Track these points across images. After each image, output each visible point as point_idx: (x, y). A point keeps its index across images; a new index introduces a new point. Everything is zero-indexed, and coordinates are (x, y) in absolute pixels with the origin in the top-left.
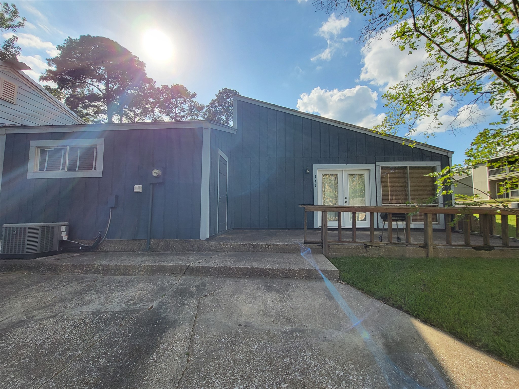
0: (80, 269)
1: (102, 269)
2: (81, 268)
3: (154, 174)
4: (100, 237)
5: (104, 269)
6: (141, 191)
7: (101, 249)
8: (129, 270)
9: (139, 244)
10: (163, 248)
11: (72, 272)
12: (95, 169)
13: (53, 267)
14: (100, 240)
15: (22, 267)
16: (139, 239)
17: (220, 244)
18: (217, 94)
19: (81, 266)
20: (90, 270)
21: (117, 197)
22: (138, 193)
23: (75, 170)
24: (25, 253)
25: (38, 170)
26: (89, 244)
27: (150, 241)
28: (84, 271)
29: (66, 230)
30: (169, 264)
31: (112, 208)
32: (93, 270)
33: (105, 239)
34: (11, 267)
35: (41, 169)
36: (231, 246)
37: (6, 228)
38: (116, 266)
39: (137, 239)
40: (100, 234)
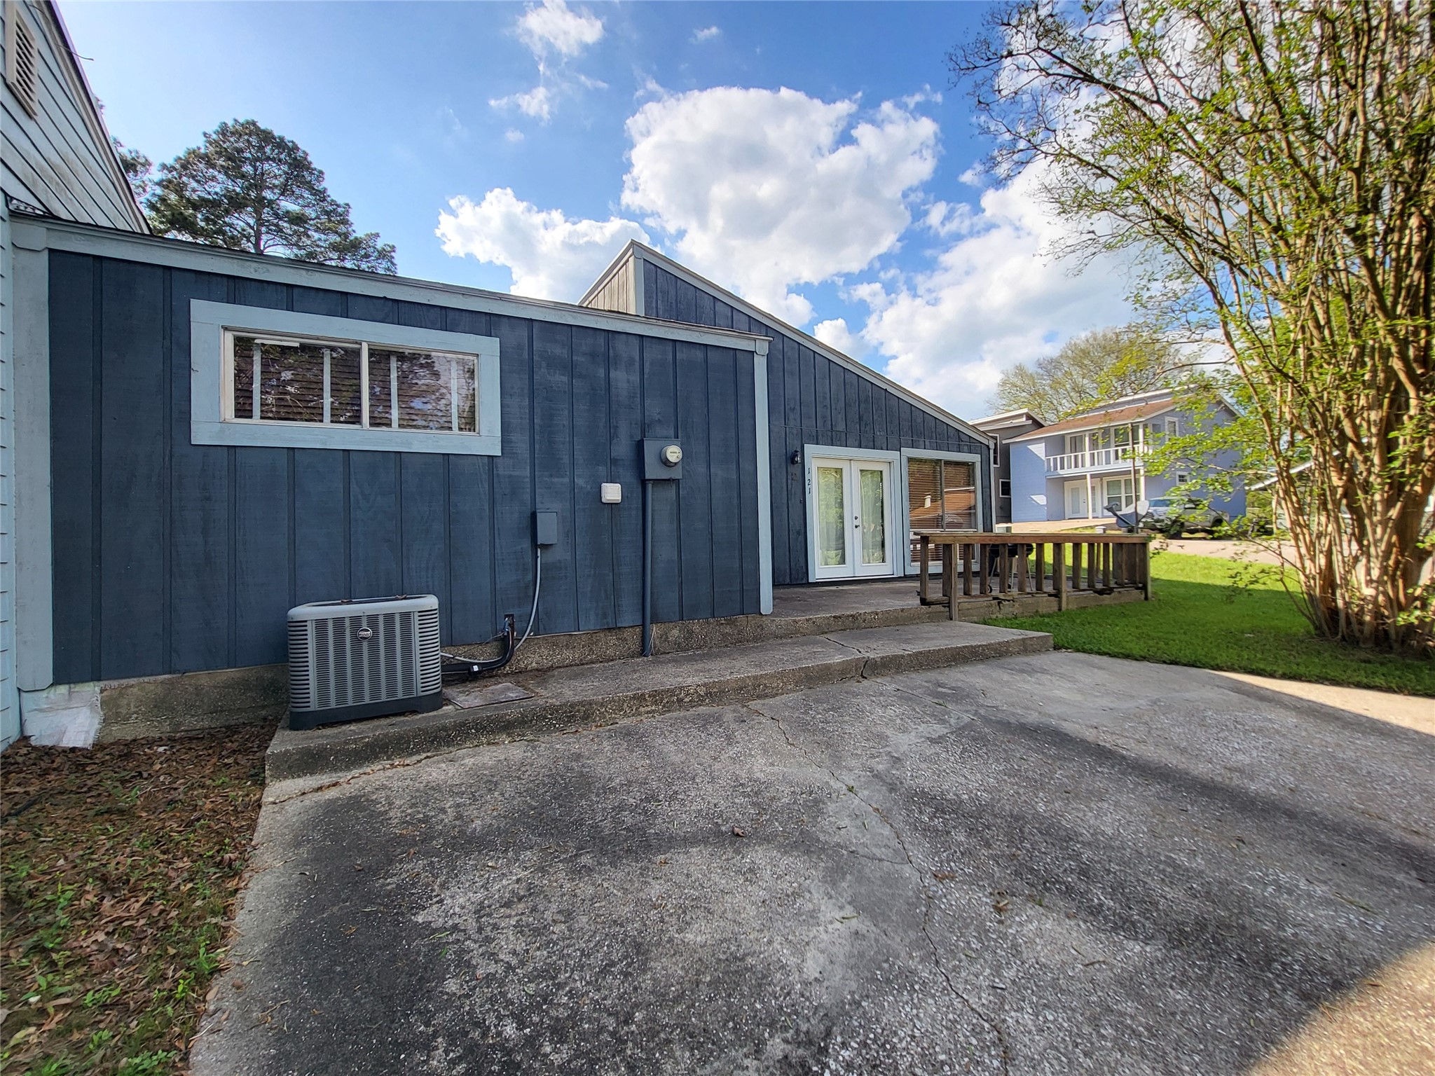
0: (656, 703)
1: (706, 694)
3: (672, 458)
4: (512, 632)
5: (710, 693)
6: (619, 500)
8: (765, 685)
10: (679, 644)
11: (633, 715)
14: (514, 641)
16: (620, 628)
18: (210, 131)
19: (655, 696)
20: (680, 701)
22: (612, 505)
24: (418, 693)
25: (233, 417)
27: (650, 629)
32: (686, 700)
35: (243, 411)
37: (321, 622)
38: (736, 681)
39: (614, 629)
40: (509, 625)
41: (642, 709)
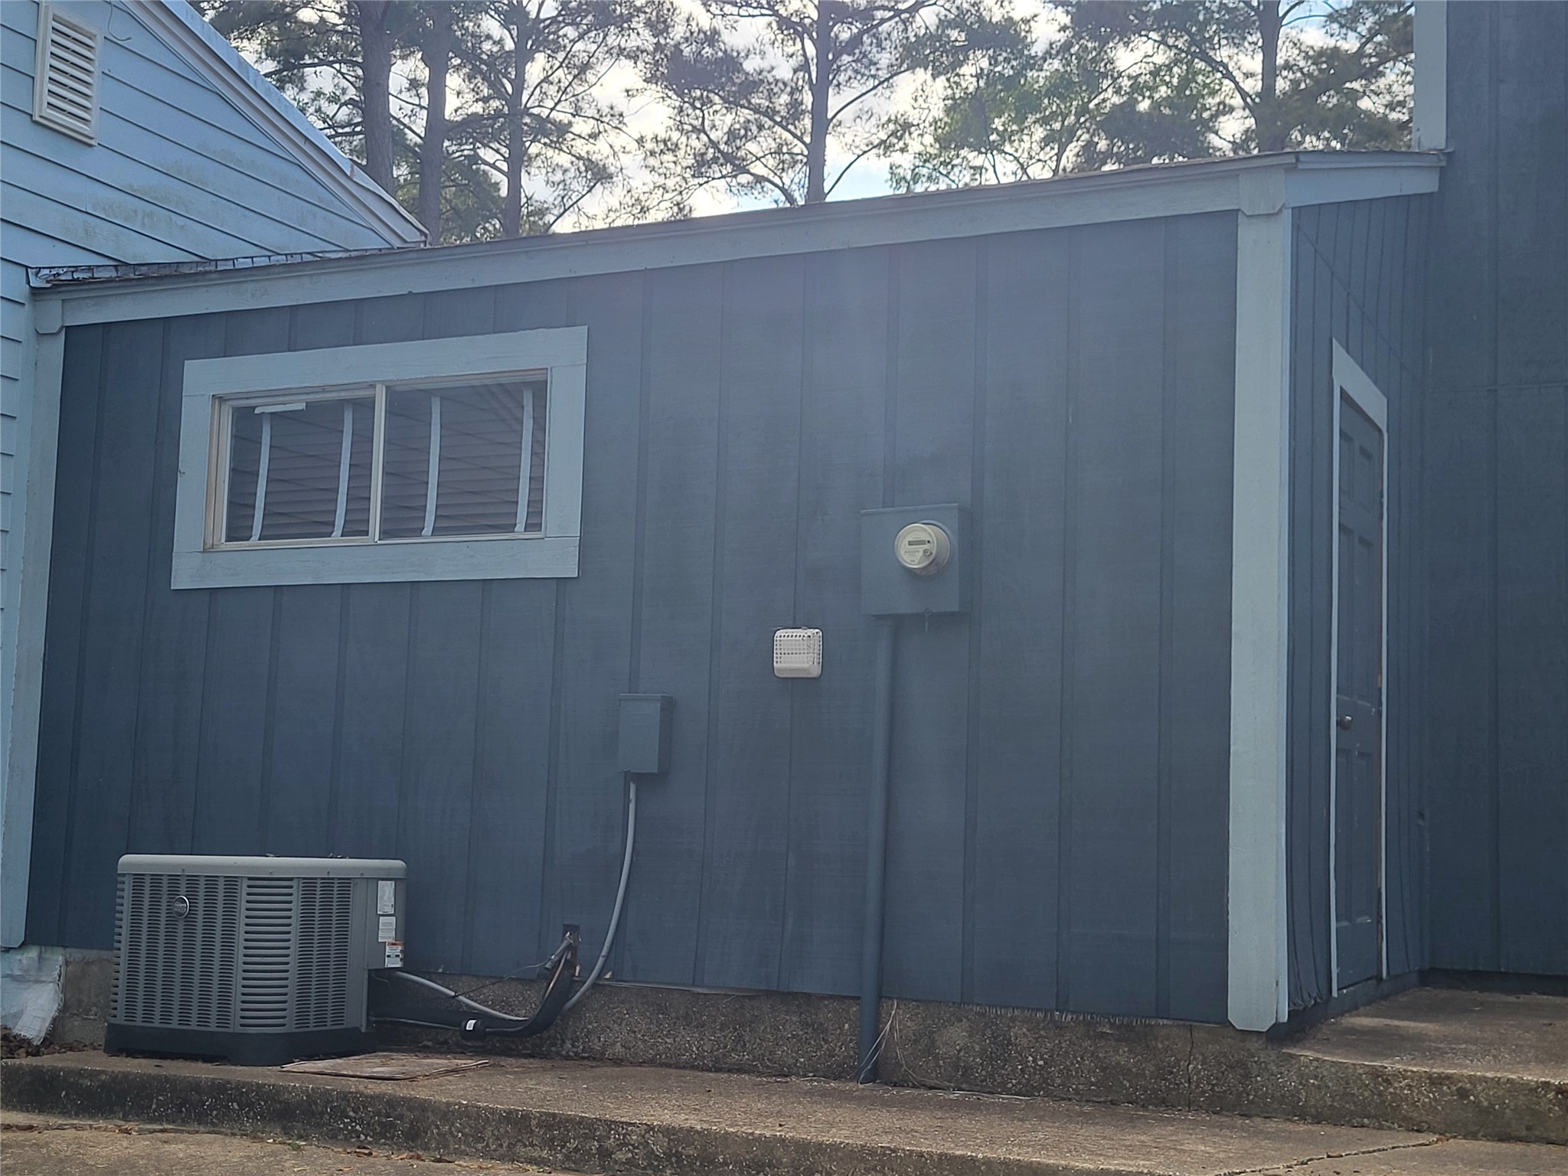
0: (549, 1144)
1: (668, 1155)
2: (552, 1140)
3: (912, 558)
4: (570, 965)
5: (678, 1155)
6: (816, 671)
7: (574, 1041)
9: (805, 1024)
10: (966, 1069)
12: (533, 525)
13: (401, 1117)
14: (573, 984)
15: (251, 1105)
16: (808, 996)
17: (1376, 1074)
20: (605, 1154)
21: (669, 706)
22: (797, 684)
23: (418, 532)
24: (235, 1026)
25: (223, 540)
26: (506, 1006)
27: (878, 1013)
28: (567, 1157)
29: (395, 906)
30: (1080, 1165)
31: (640, 779)
33: (600, 975)
34: (195, 1097)
35: (237, 530)
36: (1463, 1094)
37: (138, 878)
38: (751, 1141)
39: (795, 995)
40: (569, 947)
41: (521, 1150)
